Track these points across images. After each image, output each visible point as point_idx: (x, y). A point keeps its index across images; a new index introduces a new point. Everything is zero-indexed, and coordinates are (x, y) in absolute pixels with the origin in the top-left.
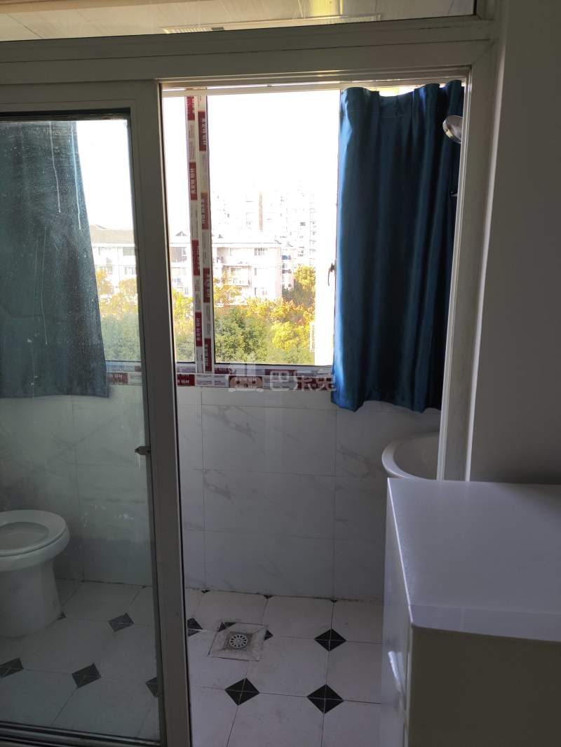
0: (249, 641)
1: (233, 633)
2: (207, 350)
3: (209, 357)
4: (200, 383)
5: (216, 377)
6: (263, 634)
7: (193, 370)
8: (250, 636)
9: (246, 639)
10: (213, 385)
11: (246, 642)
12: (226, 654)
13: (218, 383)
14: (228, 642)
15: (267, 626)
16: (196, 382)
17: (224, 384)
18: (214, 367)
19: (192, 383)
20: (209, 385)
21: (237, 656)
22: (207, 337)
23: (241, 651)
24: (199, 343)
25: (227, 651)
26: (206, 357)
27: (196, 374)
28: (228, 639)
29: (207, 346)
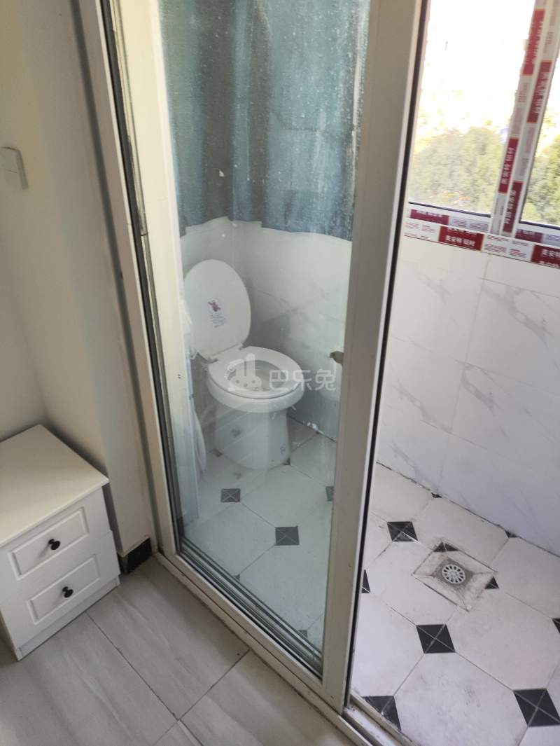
0: (467, 580)
1: (450, 561)
2: (513, 199)
3: (513, 211)
4: (489, 247)
5: (514, 242)
6: (486, 579)
7: (485, 228)
8: (470, 574)
9: (464, 576)
10: (507, 254)
11: (463, 580)
12: (434, 583)
13: (515, 252)
14: (441, 570)
15: (496, 572)
16: (483, 246)
17: (523, 255)
18: (517, 227)
19: (477, 247)
20: (501, 253)
21: (445, 592)
22: (519, 180)
23: (452, 589)
24: (503, 188)
25: (436, 579)
26: (509, 210)
27: (486, 234)
28: (442, 565)
29: (514, 193)
